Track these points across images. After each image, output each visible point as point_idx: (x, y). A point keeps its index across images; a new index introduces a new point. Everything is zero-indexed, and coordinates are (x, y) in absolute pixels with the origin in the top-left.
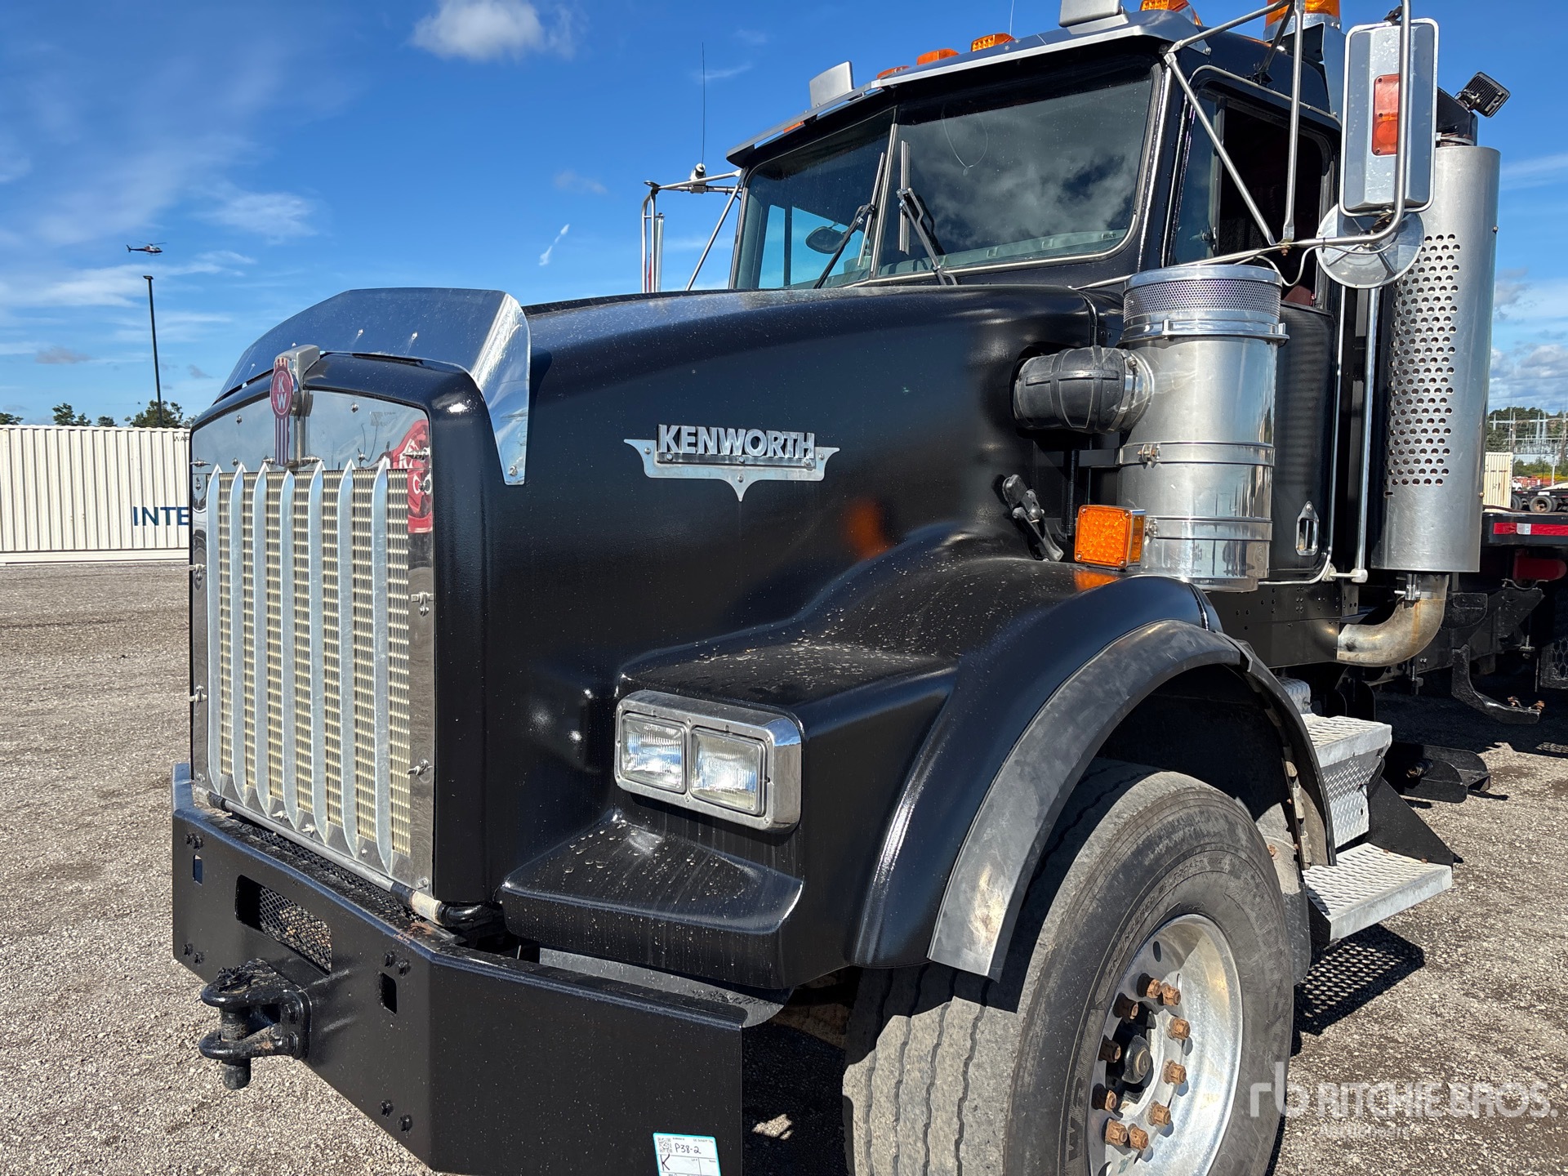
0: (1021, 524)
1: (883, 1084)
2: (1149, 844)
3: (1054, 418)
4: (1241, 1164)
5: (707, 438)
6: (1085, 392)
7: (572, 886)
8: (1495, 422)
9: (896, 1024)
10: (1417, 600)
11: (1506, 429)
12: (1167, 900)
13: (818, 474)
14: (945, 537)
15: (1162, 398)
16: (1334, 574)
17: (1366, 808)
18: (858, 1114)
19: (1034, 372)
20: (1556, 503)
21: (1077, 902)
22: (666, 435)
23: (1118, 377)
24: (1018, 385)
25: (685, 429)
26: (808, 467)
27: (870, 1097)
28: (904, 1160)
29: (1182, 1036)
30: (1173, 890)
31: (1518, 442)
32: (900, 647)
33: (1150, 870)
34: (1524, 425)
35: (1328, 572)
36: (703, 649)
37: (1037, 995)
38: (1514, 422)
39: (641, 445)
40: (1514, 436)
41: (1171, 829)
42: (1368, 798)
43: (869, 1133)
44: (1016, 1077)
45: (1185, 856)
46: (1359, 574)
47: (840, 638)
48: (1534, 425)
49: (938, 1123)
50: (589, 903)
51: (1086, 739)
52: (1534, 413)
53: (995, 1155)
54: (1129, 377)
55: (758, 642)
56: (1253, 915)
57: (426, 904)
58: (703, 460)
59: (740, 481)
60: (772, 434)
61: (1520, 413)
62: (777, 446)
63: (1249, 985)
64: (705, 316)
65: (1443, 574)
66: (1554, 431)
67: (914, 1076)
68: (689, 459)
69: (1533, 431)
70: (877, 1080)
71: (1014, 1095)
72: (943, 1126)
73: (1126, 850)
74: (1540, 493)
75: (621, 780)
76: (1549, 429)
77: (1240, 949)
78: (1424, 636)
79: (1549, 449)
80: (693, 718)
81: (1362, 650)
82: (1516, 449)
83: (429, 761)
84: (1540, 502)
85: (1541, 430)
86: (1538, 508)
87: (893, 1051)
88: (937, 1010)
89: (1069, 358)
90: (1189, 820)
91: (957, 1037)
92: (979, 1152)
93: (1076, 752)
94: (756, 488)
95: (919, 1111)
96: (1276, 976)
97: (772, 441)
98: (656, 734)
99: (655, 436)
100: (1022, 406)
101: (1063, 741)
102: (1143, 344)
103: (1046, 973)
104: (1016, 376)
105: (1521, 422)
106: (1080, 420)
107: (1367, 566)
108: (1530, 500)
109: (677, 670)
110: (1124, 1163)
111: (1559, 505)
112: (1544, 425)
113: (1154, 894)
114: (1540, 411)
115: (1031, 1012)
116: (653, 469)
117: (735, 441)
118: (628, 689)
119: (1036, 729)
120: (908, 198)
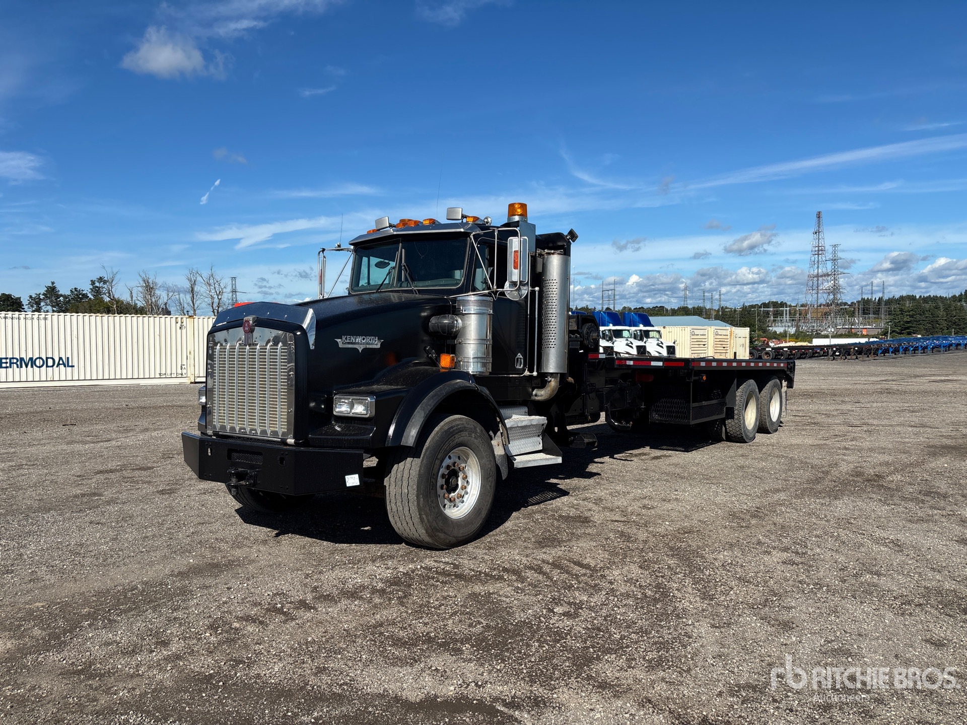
0: (431, 358)
1: (393, 479)
2: (452, 427)
3: (438, 332)
4: (480, 509)
5: (353, 339)
6: (445, 326)
7: (324, 435)
8: (762, 309)
9: (396, 466)
10: (551, 381)
11: (768, 313)
12: (457, 440)
13: (379, 346)
14: (411, 362)
15: (464, 328)
16: (529, 374)
17: (541, 442)
18: (387, 488)
19: (433, 320)
20: (774, 354)
21: (434, 437)
22: (344, 338)
23: (453, 322)
24: (430, 324)
25: (348, 337)
26: (376, 345)
27: (390, 483)
28: (397, 494)
29: (465, 478)
30: (459, 438)
31: (774, 321)
32: (397, 385)
33: (452, 432)
34: (777, 311)
35: (527, 373)
36: (352, 386)
37: (424, 455)
38: (772, 309)
39: (338, 340)
40: (772, 317)
41: (458, 425)
42: (542, 439)
43: (390, 491)
44: (419, 471)
45: (461, 431)
46: (535, 374)
47: (384, 384)
48: (783, 311)
49: (404, 483)
50: (329, 437)
51: (435, 402)
52: (783, 304)
53: (415, 487)
54: (455, 322)
55: (365, 385)
56: (482, 450)
57: (291, 441)
58: (352, 343)
59: (360, 348)
60: (368, 337)
61: (775, 304)
62: (369, 340)
63: (483, 468)
64: (351, 310)
65: (557, 373)
66: (792, 314)
67: (399, 475)
68: (349, 343)
69: (782, 315)
70: (391, 479)
71: (419, 475)
72: (405, 484)
73: (446, 428)
74: (767, 349)
75: (335, 413)
76: (790, 313)
77: (480, 459)
78: (553, 391)
79: (790, 324)
80: (352, 397)
81: (539, 396)
82: (773, 325)
83: (292, 409)
84: (767, 353)
85: (786, 314)
86: (766, 357)
87: (395, 472)
88: (404, 462)
89: (442, 317)
90: (463, 424)
91: (408, 465)
92: (412, 487)
93: (433, 404)
94: (364, 350)
95: (400, 482)
96: (490, 466)
97: (367, 339)
98: (343, 402)
99: (341, 338)
100: (431, 329)
101: (430, 403)
102: (460, 314)
103: (427, 450)
104: (429, 321)
105: (775, 309)
106: (444, 333)
107: (537, 372)
108: (762, 352)
109: (347, 390)
110: (450, 506)
111: (776, 355)
112: (788, 311)
113: (453, 438)
114: (786, 303)
115: (423, 458)
116: (341, 345)
117: (359, 339)
118: (335, 394)
119: (425, 400)
120: (404, 266)
